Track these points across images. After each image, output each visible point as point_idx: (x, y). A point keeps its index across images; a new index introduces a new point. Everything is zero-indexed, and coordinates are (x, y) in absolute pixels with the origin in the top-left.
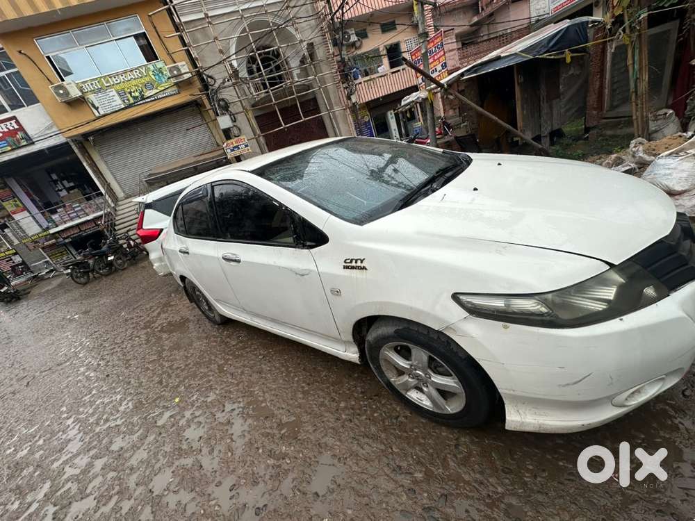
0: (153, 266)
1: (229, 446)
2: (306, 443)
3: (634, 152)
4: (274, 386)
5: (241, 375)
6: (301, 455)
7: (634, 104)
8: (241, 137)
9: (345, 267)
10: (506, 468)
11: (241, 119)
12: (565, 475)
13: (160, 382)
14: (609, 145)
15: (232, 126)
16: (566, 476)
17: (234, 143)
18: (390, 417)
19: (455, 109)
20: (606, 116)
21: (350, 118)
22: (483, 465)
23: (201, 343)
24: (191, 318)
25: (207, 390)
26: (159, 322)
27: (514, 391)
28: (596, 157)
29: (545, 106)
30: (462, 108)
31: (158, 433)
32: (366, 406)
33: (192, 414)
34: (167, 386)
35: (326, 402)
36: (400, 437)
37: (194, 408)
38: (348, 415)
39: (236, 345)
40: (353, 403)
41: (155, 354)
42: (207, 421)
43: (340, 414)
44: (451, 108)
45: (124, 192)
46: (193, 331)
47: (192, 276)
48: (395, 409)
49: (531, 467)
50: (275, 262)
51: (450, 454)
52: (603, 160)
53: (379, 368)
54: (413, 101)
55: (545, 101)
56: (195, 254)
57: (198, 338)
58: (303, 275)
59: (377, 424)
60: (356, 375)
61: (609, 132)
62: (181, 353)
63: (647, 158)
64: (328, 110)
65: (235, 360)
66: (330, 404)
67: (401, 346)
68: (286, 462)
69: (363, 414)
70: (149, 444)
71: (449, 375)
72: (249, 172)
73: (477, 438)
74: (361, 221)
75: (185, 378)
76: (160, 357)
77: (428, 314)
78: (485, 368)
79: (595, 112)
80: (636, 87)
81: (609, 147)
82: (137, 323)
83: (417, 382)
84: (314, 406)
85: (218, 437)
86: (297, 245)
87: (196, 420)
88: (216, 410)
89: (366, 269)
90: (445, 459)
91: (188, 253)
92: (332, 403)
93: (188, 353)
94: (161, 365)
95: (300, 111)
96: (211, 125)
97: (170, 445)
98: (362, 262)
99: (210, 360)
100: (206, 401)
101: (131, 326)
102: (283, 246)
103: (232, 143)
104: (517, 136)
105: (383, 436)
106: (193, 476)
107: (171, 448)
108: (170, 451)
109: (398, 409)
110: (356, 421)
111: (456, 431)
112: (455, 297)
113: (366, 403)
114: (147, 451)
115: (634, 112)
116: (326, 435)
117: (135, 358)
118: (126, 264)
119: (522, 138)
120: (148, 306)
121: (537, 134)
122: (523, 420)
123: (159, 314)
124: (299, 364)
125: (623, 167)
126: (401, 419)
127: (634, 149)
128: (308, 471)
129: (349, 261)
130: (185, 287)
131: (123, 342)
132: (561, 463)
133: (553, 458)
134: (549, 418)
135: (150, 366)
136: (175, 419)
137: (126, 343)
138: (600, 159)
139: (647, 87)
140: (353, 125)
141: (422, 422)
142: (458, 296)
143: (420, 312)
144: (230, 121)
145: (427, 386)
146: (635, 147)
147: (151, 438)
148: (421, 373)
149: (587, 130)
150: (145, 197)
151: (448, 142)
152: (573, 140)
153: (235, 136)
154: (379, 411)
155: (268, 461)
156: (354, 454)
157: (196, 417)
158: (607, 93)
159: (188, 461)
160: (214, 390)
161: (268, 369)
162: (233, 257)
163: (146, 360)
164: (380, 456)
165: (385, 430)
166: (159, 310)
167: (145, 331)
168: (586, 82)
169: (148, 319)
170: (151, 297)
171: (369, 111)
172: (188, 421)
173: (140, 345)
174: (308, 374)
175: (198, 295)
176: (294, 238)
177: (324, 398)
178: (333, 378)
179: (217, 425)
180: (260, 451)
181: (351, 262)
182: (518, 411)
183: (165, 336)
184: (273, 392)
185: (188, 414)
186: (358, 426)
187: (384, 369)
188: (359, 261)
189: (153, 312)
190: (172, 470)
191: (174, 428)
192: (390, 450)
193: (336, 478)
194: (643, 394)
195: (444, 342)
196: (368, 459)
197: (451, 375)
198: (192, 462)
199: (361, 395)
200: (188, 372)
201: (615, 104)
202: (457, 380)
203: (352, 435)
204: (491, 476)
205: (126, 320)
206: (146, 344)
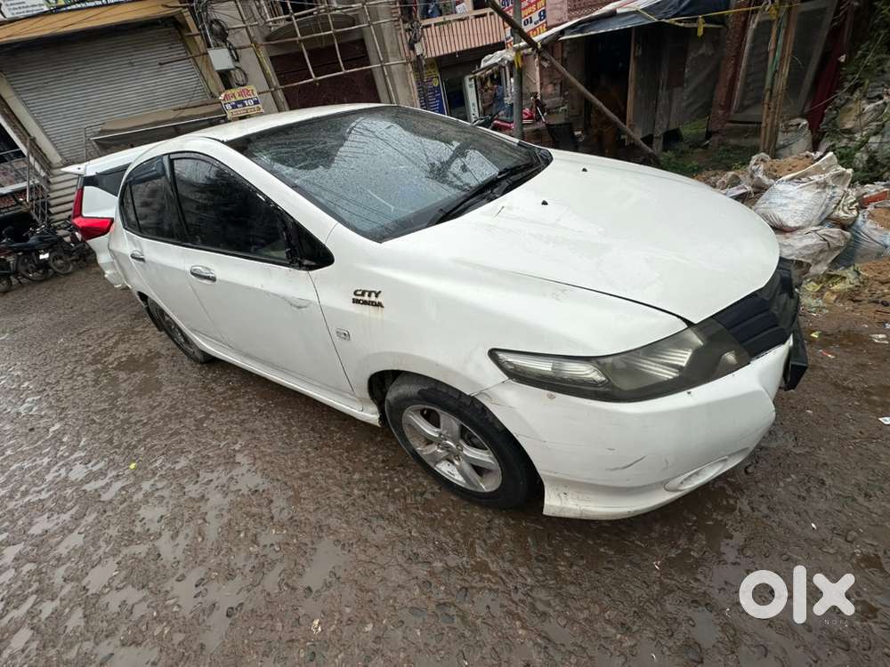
0: (104, 273)
1: (200, 529)
2: (303, 525)
3: (753, 172)
4: (269, 451)
5: (226, 434)
6: (295, 541)
7: (766, 106)
8: (249, 87)
9: (355, 301)
10: (541, 556)
11: (248, 58)
12: (605, 563)
13: (110, 441)
14: (729, 158)
15: (233, 67)
16: (606, 565)
17: (237, 96)
18: (415, 493)
19: (555, 84)
20: (734, 119)
21: (412, 79)
22: (515, 552)
23: (174, 388)
24: (163, 352)
25: (176, 453)
26: (115, 355)
27: (555, 473)
28: (711, 173)
29: (663, 93)
30: (564, 86)
31: (102, 510)
32: (386, 478)
33: (152, 485)
34: (119, 447)
35: (337, 473)
36: (423, 518)
37: (156, 478)
38: (362, 490)
39: (224, 392)
40: (371, 474)
41: (105, 401)
42: (173, 495)
43: (353, 489)
44: (551, 83)
45: (61, 155)
46: (164, 372)
47: (154, 294)
48: (421, 484)
49: (568, 554)
50: (262, 286)
51: (478, 539)
52: (718, 177)
53: (402, 434)
54: (496, 64)
55: (664, 88)
56: (153, 263)
57: (170, 381)
58: (299, 307)
59: (397, 502)
60: (379, 439)
61: (733, 141)
62: (143, 402)
63: (766, 180)
64: (381, 62)
65: (220, 414)
66: (341, 476)
67: (429, 410)
68: (274, 549)
69: (381, 490)
70: (87, 526)
71: (483, 449)
72: (223, 142)
73: (513, 519)
74: (379, 236)
75: (147, 436)
76: (113, 406)
77: (457, 374)
78: (523, 445)
79: (720, 112)
80: (772, 84)
81: (729, 161)
82: (82, 355)
83: (447, 454)
84: (320, 478)
85: (187, 516)
86: (291, 262)
87: (157, 494)
88: (187, 480)
89: (382, 306)
90: (472, 545)
91: (142, 260)
92: (343, 474)
93: (154, 401)
94: (114, 417)
95: (339, 56)
96: (199, 60)
97: (118, 527)
98: (377, 296)
99: (185, 412)
100: (174, 469)
101: (73, 360)
102: (274, 263)
103: (234, 95)
104: (624, 133)
105: (402, 516)
106: (146, 567)
107: (118, 531)
108: (117, 536)
109: (425, 484)
110: (371, 497)
111: (491, 511)
112: (493, 354)
113: (386, 475)
114: (83, 535)
115: (764, 117)
116: (330, 515)
117: (75, 405)
118: (71, 267)
119: (630, 137)
120: (100, 332)
121: (649, 133)
122: (563, 505)
123: (116, 343)
124: (307, 422)
125: (738, 189)
126: (428, 496)
127: (753, 167)
128: (302, 561)
129: (360, 293)
130: (148, 309)
131: (58, 382)
132: (602, 550)
133: (595, 543)
134: (592, 504)
135: (96, 418)
136: (127, 492)
137: (62, 383)
138: (715, 175)
139: (785, 84)
140: (416, 90)
141: (452, 500)
142: (497, 353)
143: (448, 371)
144: (230, 59)
145: (459, 459)
146: (755, 164)
147: (90, 518)
148: (451, 444)
149: (709, 135)
150: (82, 166)
151: (537, 130)
152: (690, 147)
153: (239, 85)
154: (402, 486)
155: (251, 548)
156: (363, 540)
157: (157, 489)
158: (739, 86)
159: (141, 549)
160: (186, 454)
161: (264, 427)
162: (205, 272)
163: (92, 409)
164: (394, 541)
165: (405, 509)
166: (116, 338)
167: (94, 367)
168: (717, 68)
169: (100, 349)
170: (105, 318)
171: (440, 71)
172: (146, 495)
173: (85, 387)
174: (317, 435)
175: (168, 322)
176: (287, 253)
177: (333, 467)
178: (349, 442)
179: (186, 501)
180: (242, 535)
181: (363, 294)
182: (559, 495)
183: (122, 375)
184: (267, 458)
185: (146, 486)
186: (372, 504)
187: (408, 436)
188: (373, 295)
189: (108, 339)
190: (117, 560)
191: (125, 504)
192: (408, 535)
193: (336, 568)
194: (700, 477)
195: (478, 409)
196: (380, 546)
197: (486, 449)
198: (147, 550)
199: (381, 465)
200: (152, 428)
201: (746, 103)
202: (492, 456)
203: (363, 514)
204: (521, 565)
205: (66, 350)
206: (94, 386)
